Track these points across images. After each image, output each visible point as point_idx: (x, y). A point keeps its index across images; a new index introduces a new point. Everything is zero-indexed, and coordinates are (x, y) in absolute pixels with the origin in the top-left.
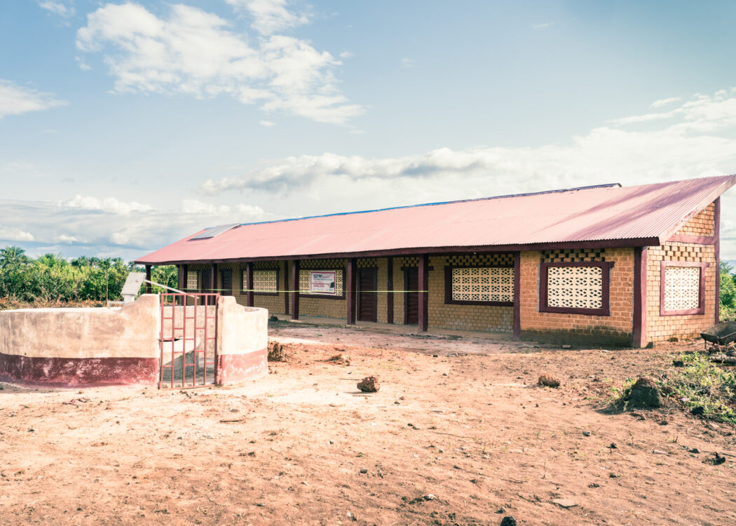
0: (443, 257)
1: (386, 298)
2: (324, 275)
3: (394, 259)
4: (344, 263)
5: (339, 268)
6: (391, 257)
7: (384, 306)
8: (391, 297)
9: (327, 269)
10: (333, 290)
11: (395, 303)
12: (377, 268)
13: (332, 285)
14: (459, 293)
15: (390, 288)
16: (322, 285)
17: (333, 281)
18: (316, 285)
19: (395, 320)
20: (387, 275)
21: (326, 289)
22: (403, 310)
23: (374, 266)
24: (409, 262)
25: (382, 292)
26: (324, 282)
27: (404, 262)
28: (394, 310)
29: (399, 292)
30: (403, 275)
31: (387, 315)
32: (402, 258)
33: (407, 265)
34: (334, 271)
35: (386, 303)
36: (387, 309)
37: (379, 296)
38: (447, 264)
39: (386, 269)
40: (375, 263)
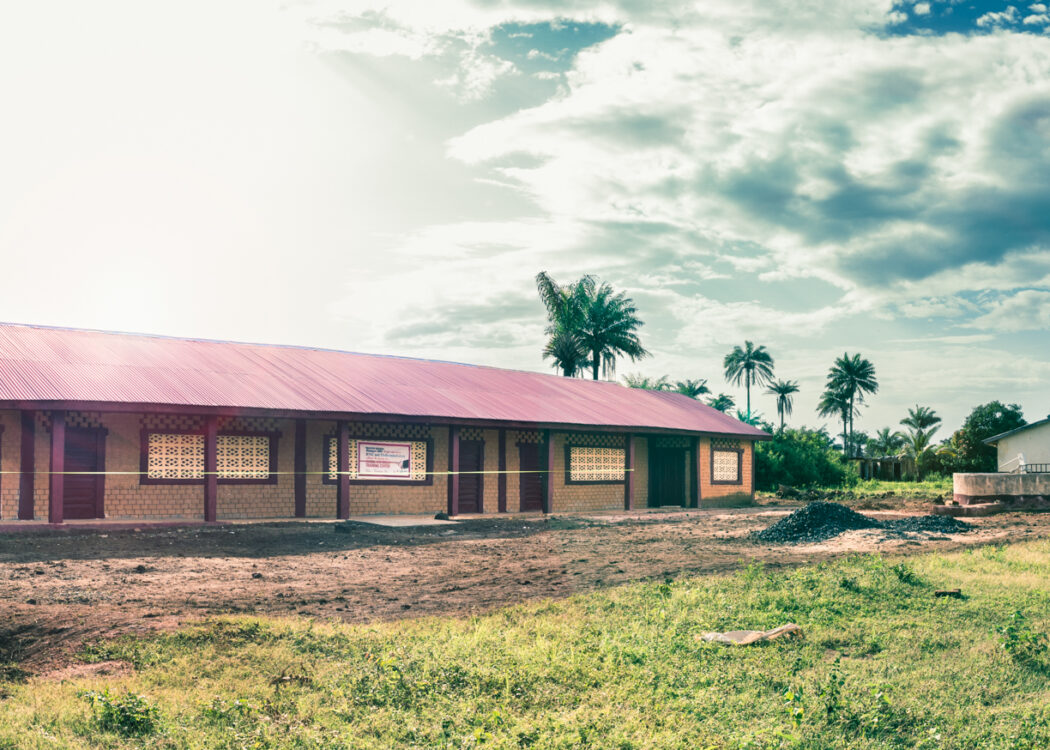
0: (563, 435)
1: (497, 481)
2: (386, 448)
3: (507, 432)
4: (429, 432)
5: (422, 439)
6: (502, 429)
7: (494, 491)
8: (502, 479)
9: (398, 439)
10: (405, 472)
11: (508, 487)
12: (483, 442)
13: (406, 464)
14: (577, 474)
15: (502, 467)
16: (386, 464)
17: (407, 458)
18: (371, 463)
19: (508, 507)
20: (497, 451)
21: (394, 471)
22: (518, 494)
23: (479, 439)
24: (526, 437)
25: (490, 473)
26: (390, 459)
27: (520, 437)
28: (508, 495)
29: (513, 472)
30: (518, 453)
31: (497, 503)
32: (517, 432)
33: (523, 441)
34: (409, 443)
35: (496, 487)
36: (497, 495)
37: (485, 479)
38: (567, 442)
39: (497, 445)
40: (481, 435)
